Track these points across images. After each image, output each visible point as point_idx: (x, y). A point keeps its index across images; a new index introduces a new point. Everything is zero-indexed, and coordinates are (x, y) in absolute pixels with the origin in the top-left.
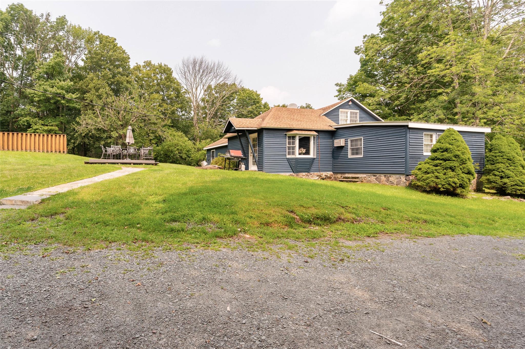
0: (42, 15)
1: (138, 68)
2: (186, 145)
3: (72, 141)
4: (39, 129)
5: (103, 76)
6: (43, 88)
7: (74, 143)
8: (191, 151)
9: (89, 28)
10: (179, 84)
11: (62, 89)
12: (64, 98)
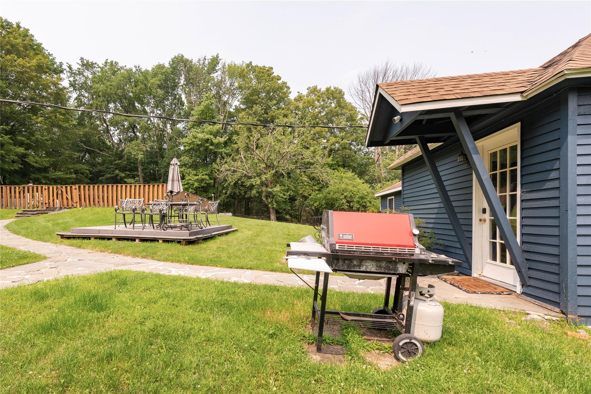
0: (199, 60)
1: (300, 98)
2: (359, 189)
3: (224, 191)
4: (191, 180)
5: (254, 113)
6: (193, 135)
7: (226, 193)
8: (366, 199)
9: (243, 62)
10: (353, 109)
11: (211, 134)
12: (212, 144)
